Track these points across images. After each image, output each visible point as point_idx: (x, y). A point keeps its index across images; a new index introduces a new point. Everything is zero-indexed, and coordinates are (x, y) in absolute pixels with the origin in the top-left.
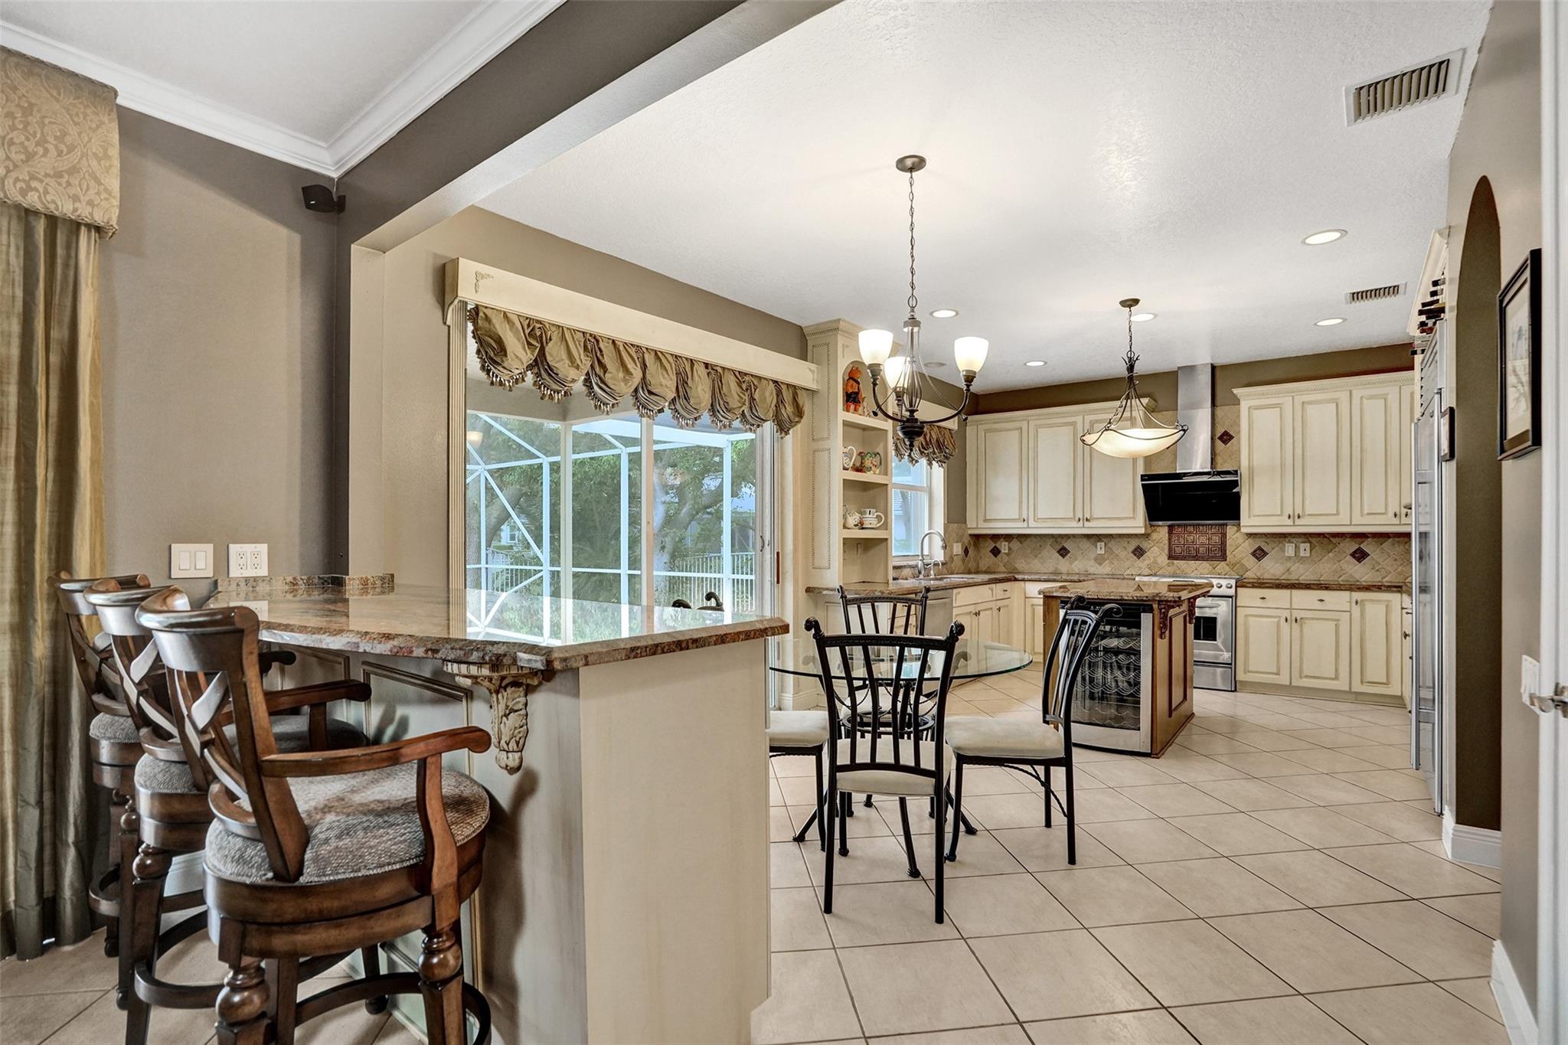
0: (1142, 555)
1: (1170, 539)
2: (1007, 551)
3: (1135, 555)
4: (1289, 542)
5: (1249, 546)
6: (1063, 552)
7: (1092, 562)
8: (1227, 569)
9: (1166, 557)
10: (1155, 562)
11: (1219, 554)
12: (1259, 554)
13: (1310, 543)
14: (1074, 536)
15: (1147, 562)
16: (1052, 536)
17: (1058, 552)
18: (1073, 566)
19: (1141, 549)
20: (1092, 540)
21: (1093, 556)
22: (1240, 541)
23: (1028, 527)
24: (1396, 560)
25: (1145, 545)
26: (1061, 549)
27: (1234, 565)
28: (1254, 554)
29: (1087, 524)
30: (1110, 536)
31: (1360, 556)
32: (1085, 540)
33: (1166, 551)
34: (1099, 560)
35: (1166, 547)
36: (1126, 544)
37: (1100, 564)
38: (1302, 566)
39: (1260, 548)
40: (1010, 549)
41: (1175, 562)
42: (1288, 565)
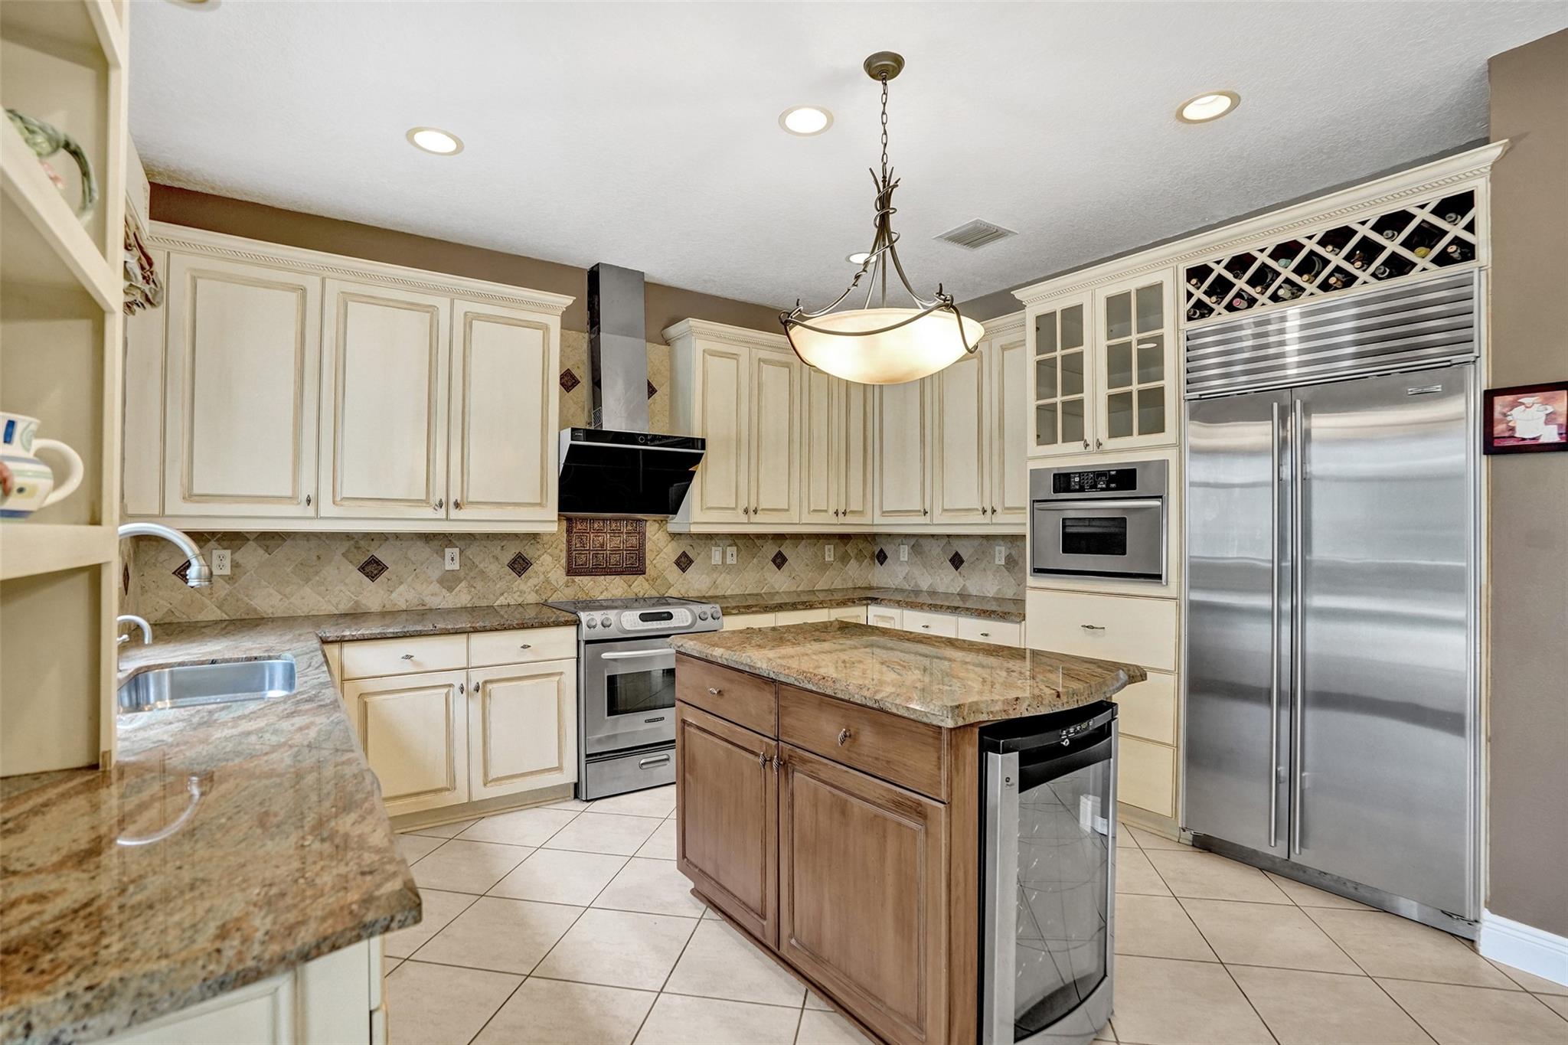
0: (525, 569)
1: (569, 542)
2: (227, 571)
3: (513, 569)
4: (716, 545)
5: (671, 551)
6: (373, 569)
7: (435, 587)
8: (646, 585)
9: (563, 572)
10: (547, 581)
11: (634, 565)
12: (684, 562)
13: (737, 545)
14: (397, 536)
15: (533, 581)
16: (348, 536)
17: (362, 569)
18: (394, 595)
19: (524, 559)
20: (435, 543)
21: (436, 574)
22: (661, 544)
23: (317, 517)
24: (807, 565)
25: (529, 552)
26: (368, 563)
27: (655, 580)
28: (678, 563)
29: (454, 513)
30: (470, 537)
31: (780, 561)
32: (420, 544)
33: (564, 561)
34: (449, 581)
35: (564, 554)
36: (497, 551)
37: (450, 589)
38: (728, 577)
39: (684, 554)
40: (235, 565)
41: (577, 579)
42: (715, 576)
